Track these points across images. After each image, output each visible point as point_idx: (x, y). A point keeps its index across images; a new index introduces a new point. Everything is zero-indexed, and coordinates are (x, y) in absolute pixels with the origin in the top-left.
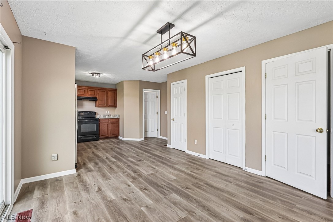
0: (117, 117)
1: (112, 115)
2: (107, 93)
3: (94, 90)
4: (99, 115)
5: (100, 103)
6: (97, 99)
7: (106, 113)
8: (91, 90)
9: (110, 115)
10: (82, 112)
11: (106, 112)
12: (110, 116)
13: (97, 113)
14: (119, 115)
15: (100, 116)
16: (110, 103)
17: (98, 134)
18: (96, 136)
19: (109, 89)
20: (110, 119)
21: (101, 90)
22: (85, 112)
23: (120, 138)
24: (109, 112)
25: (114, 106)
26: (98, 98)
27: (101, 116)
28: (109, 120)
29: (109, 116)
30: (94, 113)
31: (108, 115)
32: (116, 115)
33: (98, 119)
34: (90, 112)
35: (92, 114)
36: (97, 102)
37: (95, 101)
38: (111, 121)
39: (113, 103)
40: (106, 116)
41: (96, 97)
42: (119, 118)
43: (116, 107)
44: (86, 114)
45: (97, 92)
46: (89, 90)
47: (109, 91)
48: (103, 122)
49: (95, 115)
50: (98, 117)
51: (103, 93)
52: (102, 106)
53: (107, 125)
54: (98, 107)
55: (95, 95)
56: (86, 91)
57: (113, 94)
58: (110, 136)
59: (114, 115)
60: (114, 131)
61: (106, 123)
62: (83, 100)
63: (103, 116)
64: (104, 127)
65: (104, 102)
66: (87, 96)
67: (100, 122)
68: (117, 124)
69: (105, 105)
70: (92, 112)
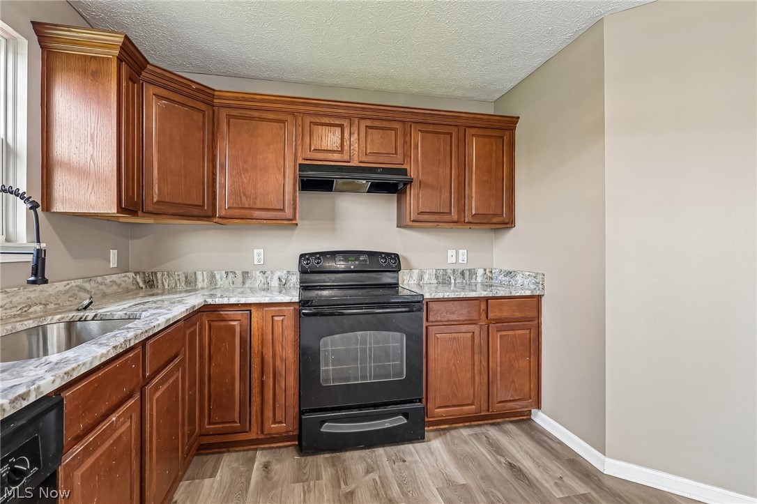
0: (524, 287)
1: (480, 272)
2: (462, 144)
3: (395, 125)
4: (416, 272)
5: (426, 201)
6: (410, 182)
7: (451, 260)
8: (377, 124)
9: (472, 273)
10: (333, 254)
11: (451, 253)
12: (470, 278)
13: (404, 258)
15: (421, 278)
16: (474, 204)
17: (420, 401)
18: (406, 415)
19: (474, 116)
20: (487, 299)
21: (431, 128)
22: (346, 254)
23: (545, 422)
24: (463, 253)
25: (499, 219)
26: (412, 173)
27: (426, 277)
28: (483, 306)
29: (467, 274)
30: (392, 262)
31: (463, 273)
32: (509, 274)
33: (415, 305)
34: (373, 255)
35: (384, 265)
36: (408, 197)
37: (396, 195)
38: (490, 316)
39: (493, 203)
40: (452, 278)
41: (403, 167)
42: (539, 297)
43: (506, 223)
44: (352, 267)
45: (408, 139)
46: (366, 126)
47: (473, 131)
48: (446, 319)
49: (397, 271)
50: (410, 283)
51: (442, 143)
52: (434, 219)
53: (473, 337)
54: (411, 224)
55: (396, 153)
56: (353, 134)
57: (494, 148)
58: (488, 410)
59: (488, 274)
60: (513, 382)
61: (465, 328)
62: (336, 191)
63: (437, 277)
64: (454, 353)
65: (445, 194)
66: (355, 163)
67: (431, 319)
68: (528, 332)
69: (450, 213)
70: (383, 256)
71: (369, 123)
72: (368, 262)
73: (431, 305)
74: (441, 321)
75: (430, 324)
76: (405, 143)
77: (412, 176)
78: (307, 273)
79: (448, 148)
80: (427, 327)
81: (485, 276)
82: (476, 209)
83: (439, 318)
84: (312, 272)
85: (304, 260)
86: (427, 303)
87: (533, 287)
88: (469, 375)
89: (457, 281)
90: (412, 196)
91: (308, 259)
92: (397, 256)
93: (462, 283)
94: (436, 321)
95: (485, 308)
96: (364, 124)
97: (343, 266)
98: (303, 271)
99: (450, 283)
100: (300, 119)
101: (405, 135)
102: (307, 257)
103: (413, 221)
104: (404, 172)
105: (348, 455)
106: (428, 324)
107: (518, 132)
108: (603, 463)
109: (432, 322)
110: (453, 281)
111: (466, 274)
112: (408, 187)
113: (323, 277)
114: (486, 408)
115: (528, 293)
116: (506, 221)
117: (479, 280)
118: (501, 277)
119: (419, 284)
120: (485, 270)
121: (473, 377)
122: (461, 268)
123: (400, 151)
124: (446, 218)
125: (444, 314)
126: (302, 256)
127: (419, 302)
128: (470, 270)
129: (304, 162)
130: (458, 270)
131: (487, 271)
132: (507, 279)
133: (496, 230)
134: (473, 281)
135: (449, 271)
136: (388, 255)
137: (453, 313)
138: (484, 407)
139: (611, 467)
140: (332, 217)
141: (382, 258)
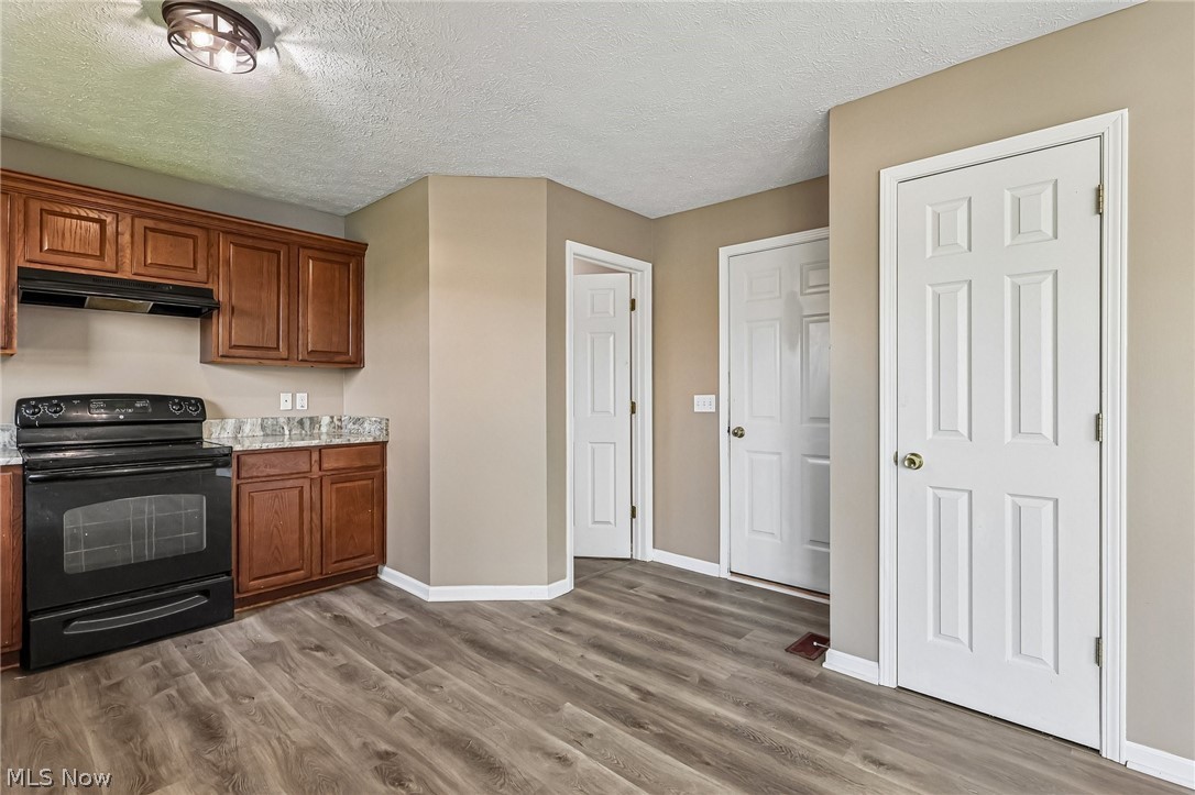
0: (369, 432)
1: (325, 420)
2: (293, 265)
3: (194, 232)
4: (230, 423)
5: (242, 332)
6: (217, 307)
7: (285, 404)
8: (163, 226)
9: (314, 421)
10: (86, 400)
11: (285, 397)
12: (312, 427)
13: (214, 405)
14: (385, 424)
15: (239, 429)
16: (311, 338)
17: (228, 573)
18: (205, 592)
19: (309, 236)
20: (320, 449)
21: (250, 242)
22: (111, 400)
23: (388, 575)
24: (302, 399)
25: (344, 357)
26: (221, 294)
27: (247, 429)
28: (315, 456)
30: (194, 410)
31: (301, 422)
32: (357, 421)
33: (224, 457)
34: (159, 400)
35: (178, 413)
36: (214, 327)
37: (199, 319)
38: (325, 466)
39: (335, 339)
40: (285, 428)
41: (207, 286)
42: (384, 444)
43: (354, 363)
44: (121, 417)
45: (212, 251)
46: (145, 228)
47: (310, 253)
48: (265, 474)
49: (201, 422)
50: (222, 436)
51: (265, 263)
52: (254, 356)
53: (301, 493)
54: (220, 359)
55: (195, 268)
56: (123, 234)
57: (337, 275)
58: (321, 573)
59: (337, 422)
60: (352, 537)
61: (290, 483)
62: (90, 307)
63: (263, 428)
64: (276, 512)
65: (271, 325)
66: (126, 274)
67: (243, 474)
68: (370, 482)
69: (278, 348)
70: (177, 401)
71: (150, 223)
72: (150, 410)
73: (243, 458)
74: (258, 477)
75: (243, 481)
76: (209, 255)
77: (221, 299)
78: (34, 427)
79: (274, 269)
80: (238, 486)
81: (333, 425)
82: (313, 345)
83: (255, 474)
84: (42, 426)
85: (26, 409)
86: (238, 457)
87: (378, 433)
88: (296, 536)
89: (293, 432)
90: (220, 325)
91: (35, 407)
92: (200, 401)
93: (301, 434)
94: (251, 478)
95: (318, 458)
96: (140, 224)
97: (104, 416)
98: (24, 425)
99: (284, 435)
100: (21, 202)
101: (209, 246)
102: (33, 403)
103: (222, 356)
104: (208, 294)
105: (113, 658)
106: (239, 482)
107: (367, 260)
108: (427, 592)
109: (244, 478)
110: (287, 432)
111: (308, 423)
112: (215, 312)
113: (66, 432)
114: (319, 571)
115: (370, 440)
116: (353, 360)
117: (324, 429)
118: (350, 426)
119: (236, 438)
120: (332, 418)
121: (301, 539)
122: (298, 416)
123: (201, 267)
124: (273, 354)
125: (262, 468)
126: (20, 402)
127: (226, 455)
128: (311, 419)
129: (28, 265)
130: (294, 419)
131: (335, 419)
132: (356, 426)
133: (346, 370)
134: (316, 431)
135: (282, 420)
136: (183, 401)
137: (274, 466)
138: (317, 569)
139: (434, 594)
140: (84, 345)
141: (174, 404)
